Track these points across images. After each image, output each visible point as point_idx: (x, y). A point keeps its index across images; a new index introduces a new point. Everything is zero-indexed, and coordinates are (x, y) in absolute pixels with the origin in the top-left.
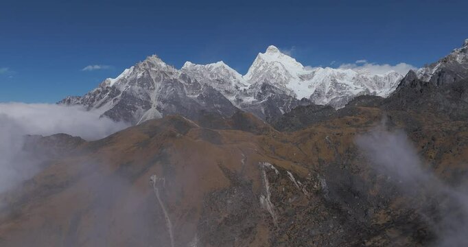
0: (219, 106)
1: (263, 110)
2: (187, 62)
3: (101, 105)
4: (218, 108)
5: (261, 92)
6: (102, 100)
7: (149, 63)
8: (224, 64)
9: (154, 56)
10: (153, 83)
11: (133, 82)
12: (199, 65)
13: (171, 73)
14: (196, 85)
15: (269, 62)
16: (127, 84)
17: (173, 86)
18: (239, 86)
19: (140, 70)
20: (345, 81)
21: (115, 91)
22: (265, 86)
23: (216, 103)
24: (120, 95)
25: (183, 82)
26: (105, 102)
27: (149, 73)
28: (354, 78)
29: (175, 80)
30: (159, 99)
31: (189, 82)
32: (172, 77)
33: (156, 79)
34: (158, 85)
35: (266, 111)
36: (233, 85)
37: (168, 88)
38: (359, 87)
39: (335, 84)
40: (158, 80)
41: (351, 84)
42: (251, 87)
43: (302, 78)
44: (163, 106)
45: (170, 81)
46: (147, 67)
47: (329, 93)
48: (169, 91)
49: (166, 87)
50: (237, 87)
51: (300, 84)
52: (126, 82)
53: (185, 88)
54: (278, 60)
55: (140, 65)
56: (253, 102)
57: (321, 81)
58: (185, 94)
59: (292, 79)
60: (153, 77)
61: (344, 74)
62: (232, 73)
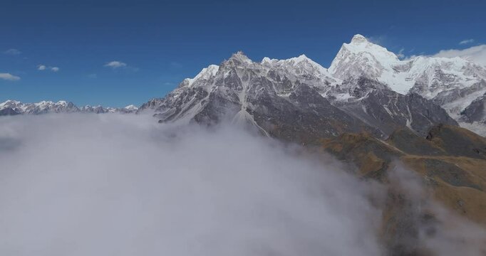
0: (314, 105)
1: (365, 109)
2: (265, 58)
3: (189, 108)
4: (314, 108)
5: (358, 87)
6: (189, 103)
7: (235, 61)
8: (307, 58)
9: (239, 53)
10: (240, 83)
11: (219, 82)
12: (283, 61)
13: (258, 71)
14: (286, 83)
15: (356, 53)
16: (213, 85)
17: (261, 85)
18: (329, 81)
19: (226, 68)
20: (452, 71)
21: (201, 92)
22: (363, 81)
23: (311, 102)
24: (208, 97)
25: (271, 80)
26: (193, 104)
27: (235, 71)
28: (463, 68)
29: (263, 78)
30: (248, 100)
31: (278, 79)
32: (259, 75)
33: (243, 78)
34: (245, 84)
35: (368, 110)
36: (323, 80)
37: (257, 88)
38: (471, 77)
39: (441, 75)
40: (245, 78)
41: (460, 74)
42: (345, 83)
43: (396, 69)
44: (254, 108)
45: (258, 80)
46: (233, 65)
47: (433, 86)
48: (259, 91)
49: (255, 86)
50: (327, 83)
51: (394, 76)
52: (212, 82)
53: (274, 87)
54: (367, 50)
55: (226, 63)
56: (349, 99)
57: (422, 72)
58: (275, 93)
59: (384, 71)
60: (240, 76)
61: (451, 63)
62: (316, 68)
